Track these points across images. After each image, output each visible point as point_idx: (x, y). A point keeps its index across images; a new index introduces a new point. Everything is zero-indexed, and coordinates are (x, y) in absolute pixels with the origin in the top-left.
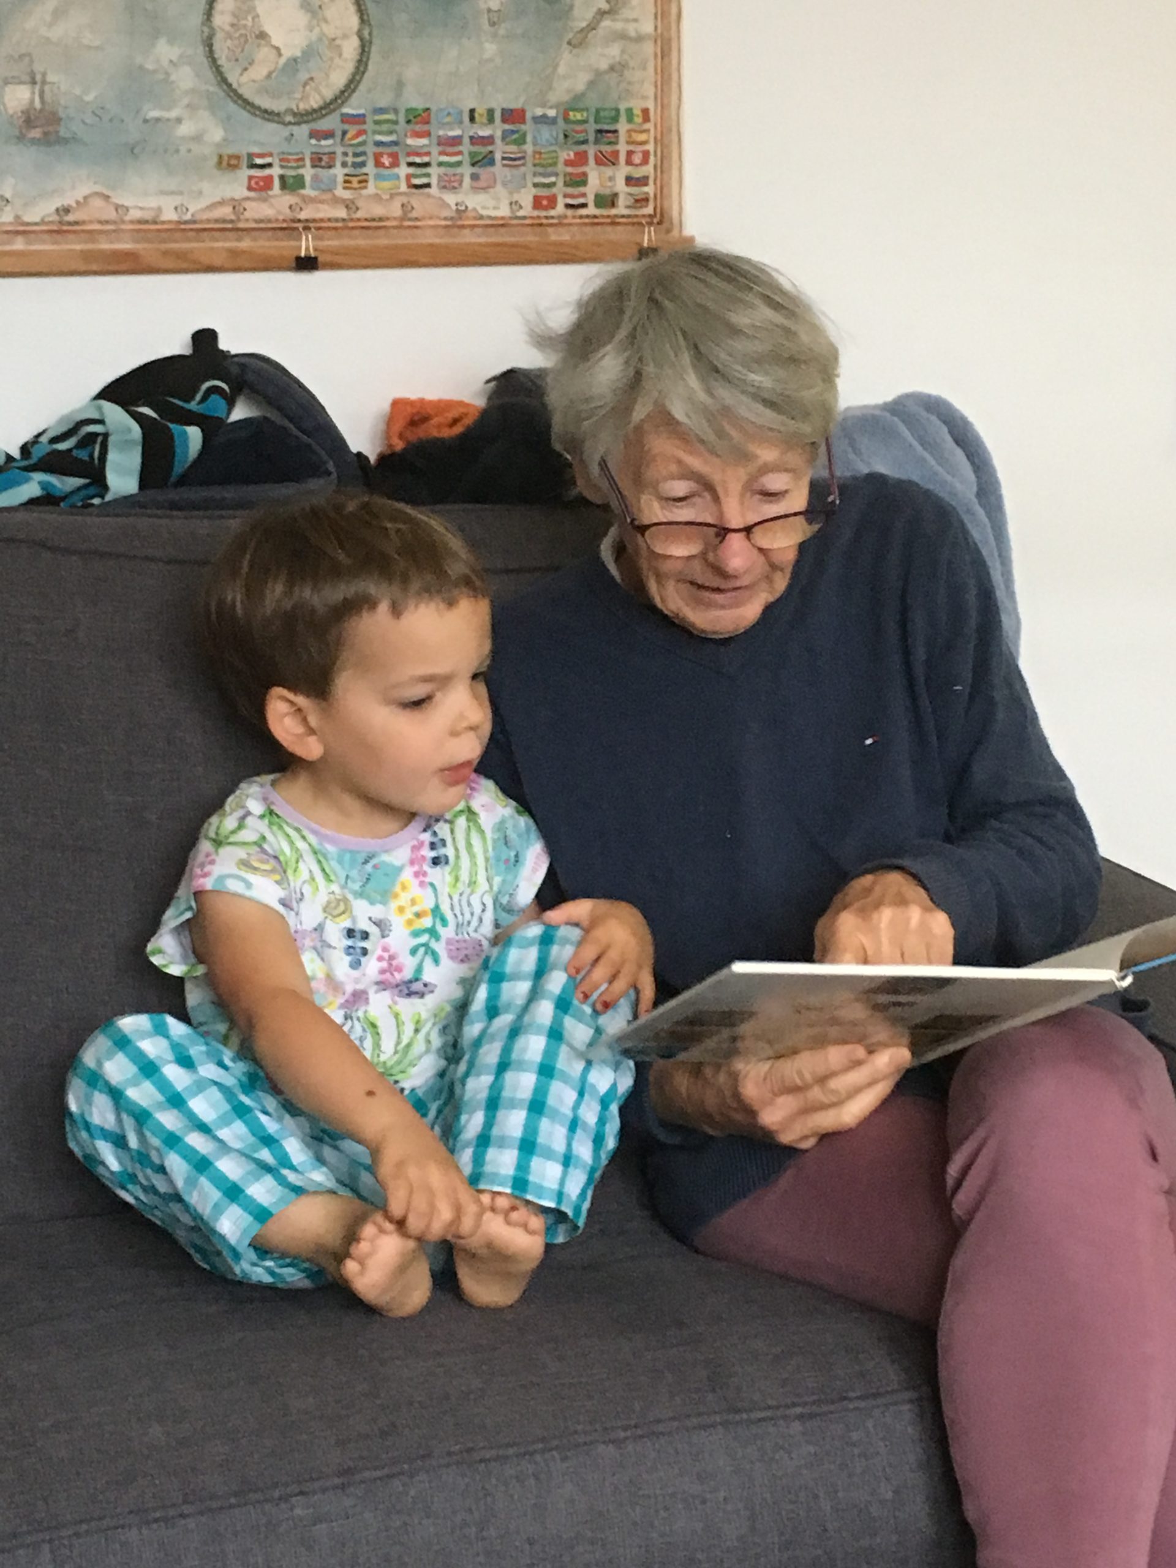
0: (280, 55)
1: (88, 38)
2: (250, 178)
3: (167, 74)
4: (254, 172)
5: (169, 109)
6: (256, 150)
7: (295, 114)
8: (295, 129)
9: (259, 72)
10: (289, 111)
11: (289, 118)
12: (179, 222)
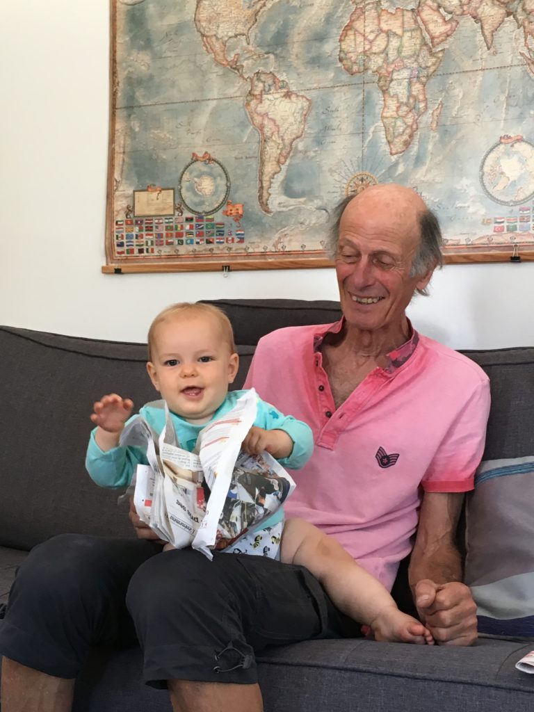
0: (509, 180)
1: (438, 179)
2: (495, 227)
3: (465, 190)
4: (497, 225)
5: (465, 203)
6: (497, 216)
7: (514, 202)
8: (514, 208)
9: (500, 187)
10: (511, 201)
11: (511, 204)
12: (467, 245)
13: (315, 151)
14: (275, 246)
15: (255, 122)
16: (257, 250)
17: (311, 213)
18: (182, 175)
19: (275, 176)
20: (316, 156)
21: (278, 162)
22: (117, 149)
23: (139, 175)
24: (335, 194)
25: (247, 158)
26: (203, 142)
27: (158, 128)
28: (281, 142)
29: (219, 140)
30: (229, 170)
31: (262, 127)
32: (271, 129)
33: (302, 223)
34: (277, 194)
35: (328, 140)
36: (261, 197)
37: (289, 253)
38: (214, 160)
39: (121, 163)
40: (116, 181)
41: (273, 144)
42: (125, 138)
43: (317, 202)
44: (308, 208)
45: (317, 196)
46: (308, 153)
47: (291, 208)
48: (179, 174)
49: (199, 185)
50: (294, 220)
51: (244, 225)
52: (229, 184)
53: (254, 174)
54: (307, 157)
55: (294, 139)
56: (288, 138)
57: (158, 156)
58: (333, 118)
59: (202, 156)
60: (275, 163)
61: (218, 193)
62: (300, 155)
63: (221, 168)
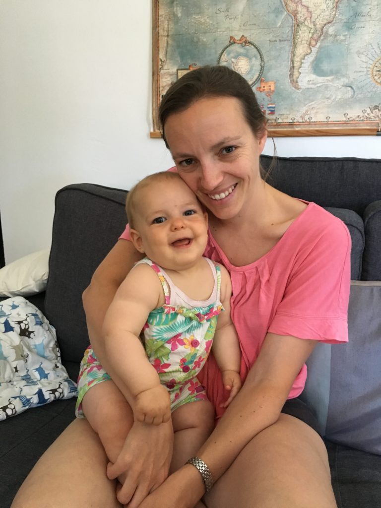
13: (345, 36)
14: (302, 117)
15: (289, 8)
16: (285, 121)
17: (338, 89)
18: (221, 56)
19: (306, 58)
20: (345, 40)
21: (310, 44)
22: (161, 32)
23: (182, 56)
24: (361, 74)
25: (280, 40)
26: (240, 26)
27: (198, 14)
28: (312, 26)
29: (255, 24)
30: (263, 52)
31: (295, 14)
32: (303, 15)
33: (328, 98)
34: (307, 73)
35: (358, 25)
36: (291, 75)
37: (315, 123)
38: (250, 43)
39: (165, 45)
40: (161, 61)
41: (305, 28)
42: (168, 22)
43: (345, 80)
44: (335, 85)
45: (344, 75)
46: (338, 37)
47: (319, 85)
48: (218, 56)
49: (236, 65)
50: (321, 95)
51: (276, 100)
52: (263, 64)
53: (286, 55)
54: (337, 41)
55: (325, 25)
56: (320, 23)
57: (199, 39)
58: (364, 5)
59: (239, 39)
60: (306, 45)
61: (253, 72)
62: (330, 39)
63: (256, 50)
